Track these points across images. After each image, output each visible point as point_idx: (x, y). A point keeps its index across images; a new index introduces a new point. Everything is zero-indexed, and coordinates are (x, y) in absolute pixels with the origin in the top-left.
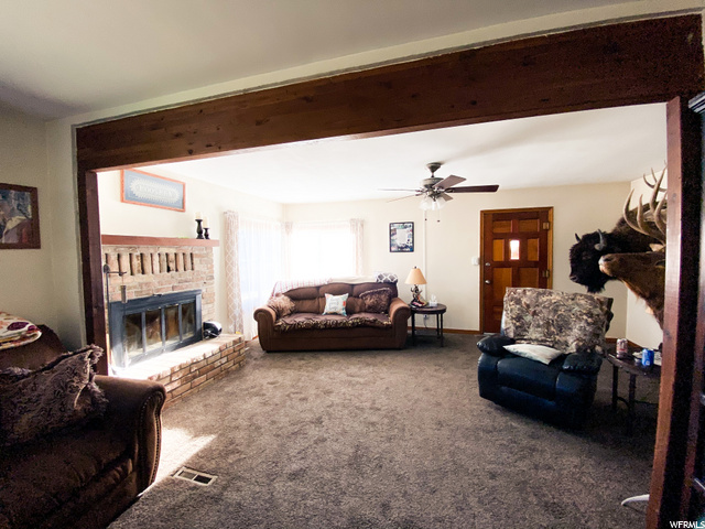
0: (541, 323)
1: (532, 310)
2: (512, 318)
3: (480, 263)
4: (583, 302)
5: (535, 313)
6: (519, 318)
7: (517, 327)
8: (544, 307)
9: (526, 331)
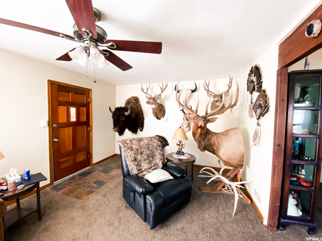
0: (146, 157)
1: (139, 151)
2: (133, 161)
3: (49, 125)
4: (155, 141)
5: (141, 153)
6: (135, 160)
7: (137, 165)
8: (144, 148)
9: (140, 166)
